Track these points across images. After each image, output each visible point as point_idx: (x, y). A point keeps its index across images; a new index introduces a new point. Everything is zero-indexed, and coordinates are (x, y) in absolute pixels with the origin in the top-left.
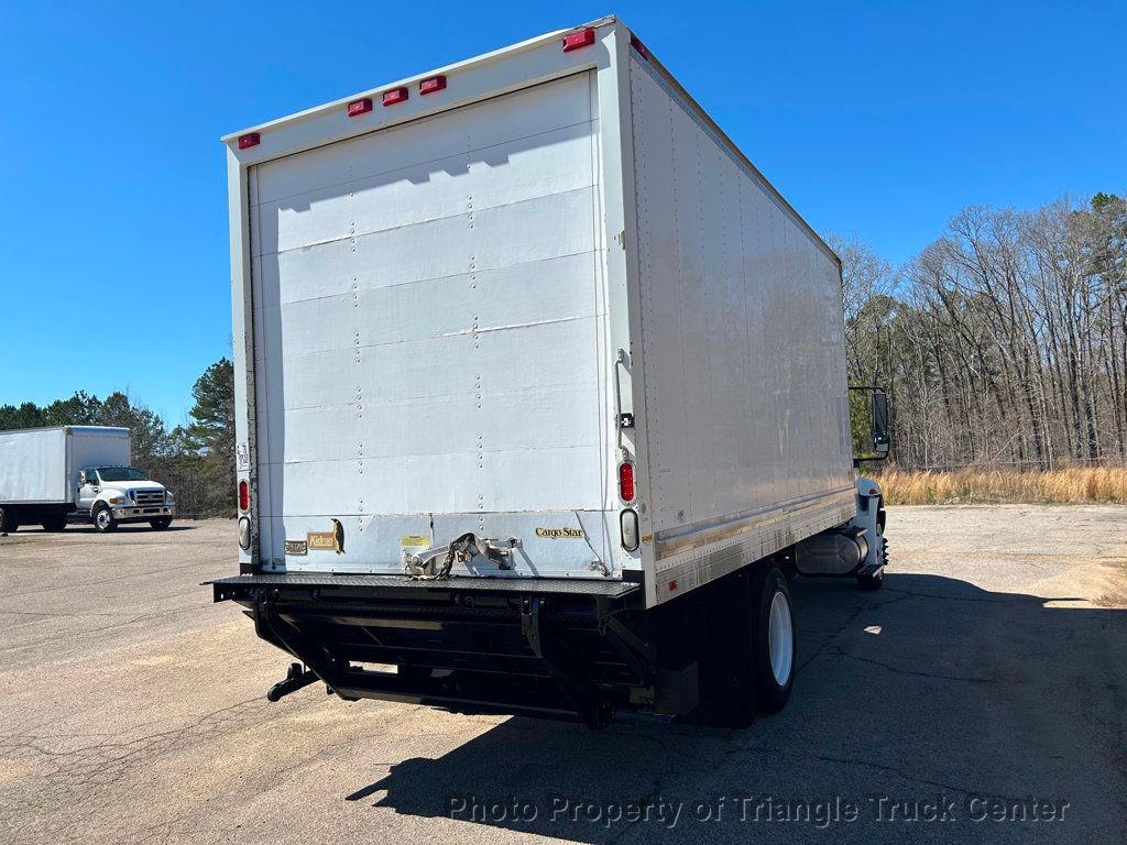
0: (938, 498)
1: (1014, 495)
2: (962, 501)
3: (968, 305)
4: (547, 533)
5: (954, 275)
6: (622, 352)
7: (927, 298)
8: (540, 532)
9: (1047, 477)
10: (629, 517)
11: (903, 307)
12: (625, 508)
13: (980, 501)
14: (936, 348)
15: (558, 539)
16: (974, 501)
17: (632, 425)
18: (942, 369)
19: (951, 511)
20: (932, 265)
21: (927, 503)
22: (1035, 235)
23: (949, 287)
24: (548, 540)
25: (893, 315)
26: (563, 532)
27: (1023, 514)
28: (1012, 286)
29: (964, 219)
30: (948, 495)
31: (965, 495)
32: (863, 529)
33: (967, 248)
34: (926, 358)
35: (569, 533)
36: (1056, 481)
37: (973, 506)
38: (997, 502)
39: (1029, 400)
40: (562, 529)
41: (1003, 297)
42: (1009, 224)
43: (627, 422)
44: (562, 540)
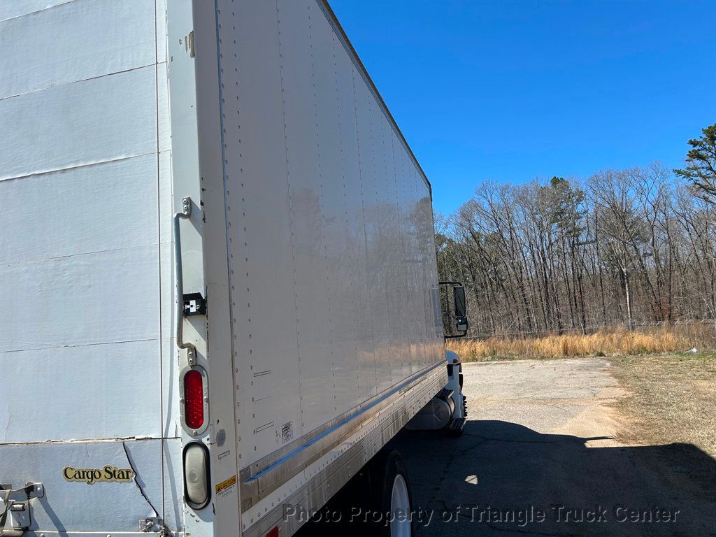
0: (478, 357)
1: (523, 354)
2: (493, 359)
3: (486, 240)
4: (81, 475)
5: (479, 221)
6: (189, 202)
7: (464, 236)
8: (70, 474)
9: (537, 342)
10: (196, 454)
11: (451, 241)
12: (190, 439)
13: (504, 359)
14: (470, 265)
15: (97, 484)
16: (500, 358)
17: (202, 310)
18: (474, 278)
19: (489, 366)
20: (466, 216)
21: (473, 361)
22: (522, 199)
23: (476, 228)
24: (82, 485)
25: (445, 245)
26: (104, 473)
27: (532, 367)
28: (511, 230)
29: (484, 188)
30: (484, 355)
31: (494, 355)
32: (451, 391)
33: (486, 206)
34: (464, 272)
35: (112, 474)
36: (545, 344)
37: (500, 362)
38: (513, 359)
39: (524, 296)
40: (102, 468)
41: (506, 235)
42: (508, 192)
43: (193, 306)
44: (103, 486)
